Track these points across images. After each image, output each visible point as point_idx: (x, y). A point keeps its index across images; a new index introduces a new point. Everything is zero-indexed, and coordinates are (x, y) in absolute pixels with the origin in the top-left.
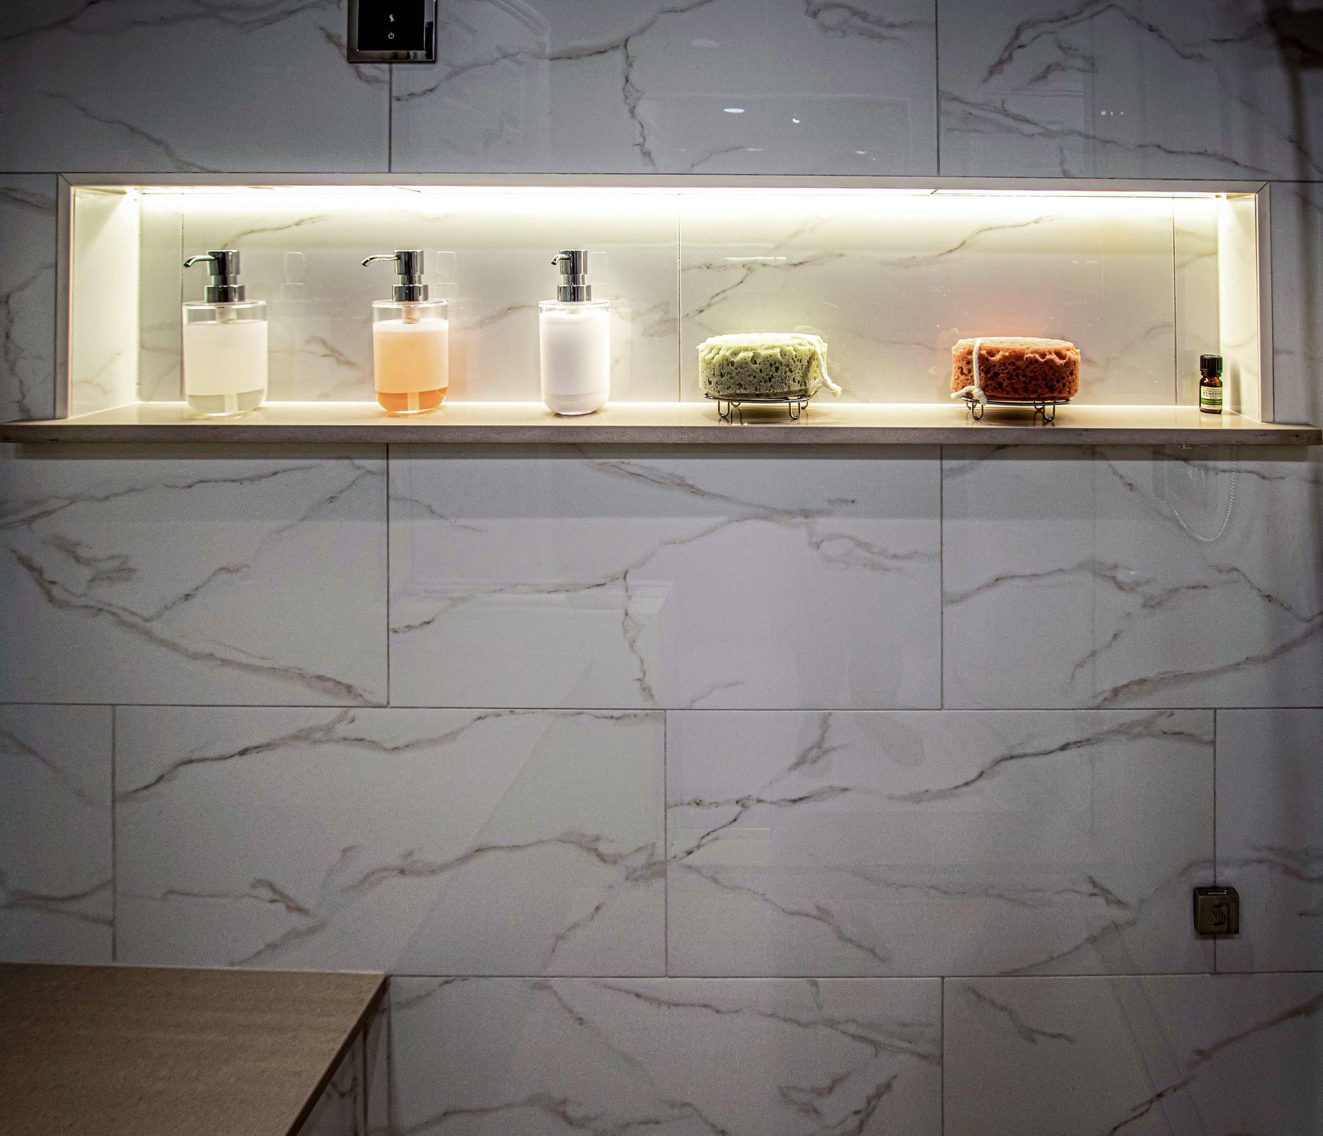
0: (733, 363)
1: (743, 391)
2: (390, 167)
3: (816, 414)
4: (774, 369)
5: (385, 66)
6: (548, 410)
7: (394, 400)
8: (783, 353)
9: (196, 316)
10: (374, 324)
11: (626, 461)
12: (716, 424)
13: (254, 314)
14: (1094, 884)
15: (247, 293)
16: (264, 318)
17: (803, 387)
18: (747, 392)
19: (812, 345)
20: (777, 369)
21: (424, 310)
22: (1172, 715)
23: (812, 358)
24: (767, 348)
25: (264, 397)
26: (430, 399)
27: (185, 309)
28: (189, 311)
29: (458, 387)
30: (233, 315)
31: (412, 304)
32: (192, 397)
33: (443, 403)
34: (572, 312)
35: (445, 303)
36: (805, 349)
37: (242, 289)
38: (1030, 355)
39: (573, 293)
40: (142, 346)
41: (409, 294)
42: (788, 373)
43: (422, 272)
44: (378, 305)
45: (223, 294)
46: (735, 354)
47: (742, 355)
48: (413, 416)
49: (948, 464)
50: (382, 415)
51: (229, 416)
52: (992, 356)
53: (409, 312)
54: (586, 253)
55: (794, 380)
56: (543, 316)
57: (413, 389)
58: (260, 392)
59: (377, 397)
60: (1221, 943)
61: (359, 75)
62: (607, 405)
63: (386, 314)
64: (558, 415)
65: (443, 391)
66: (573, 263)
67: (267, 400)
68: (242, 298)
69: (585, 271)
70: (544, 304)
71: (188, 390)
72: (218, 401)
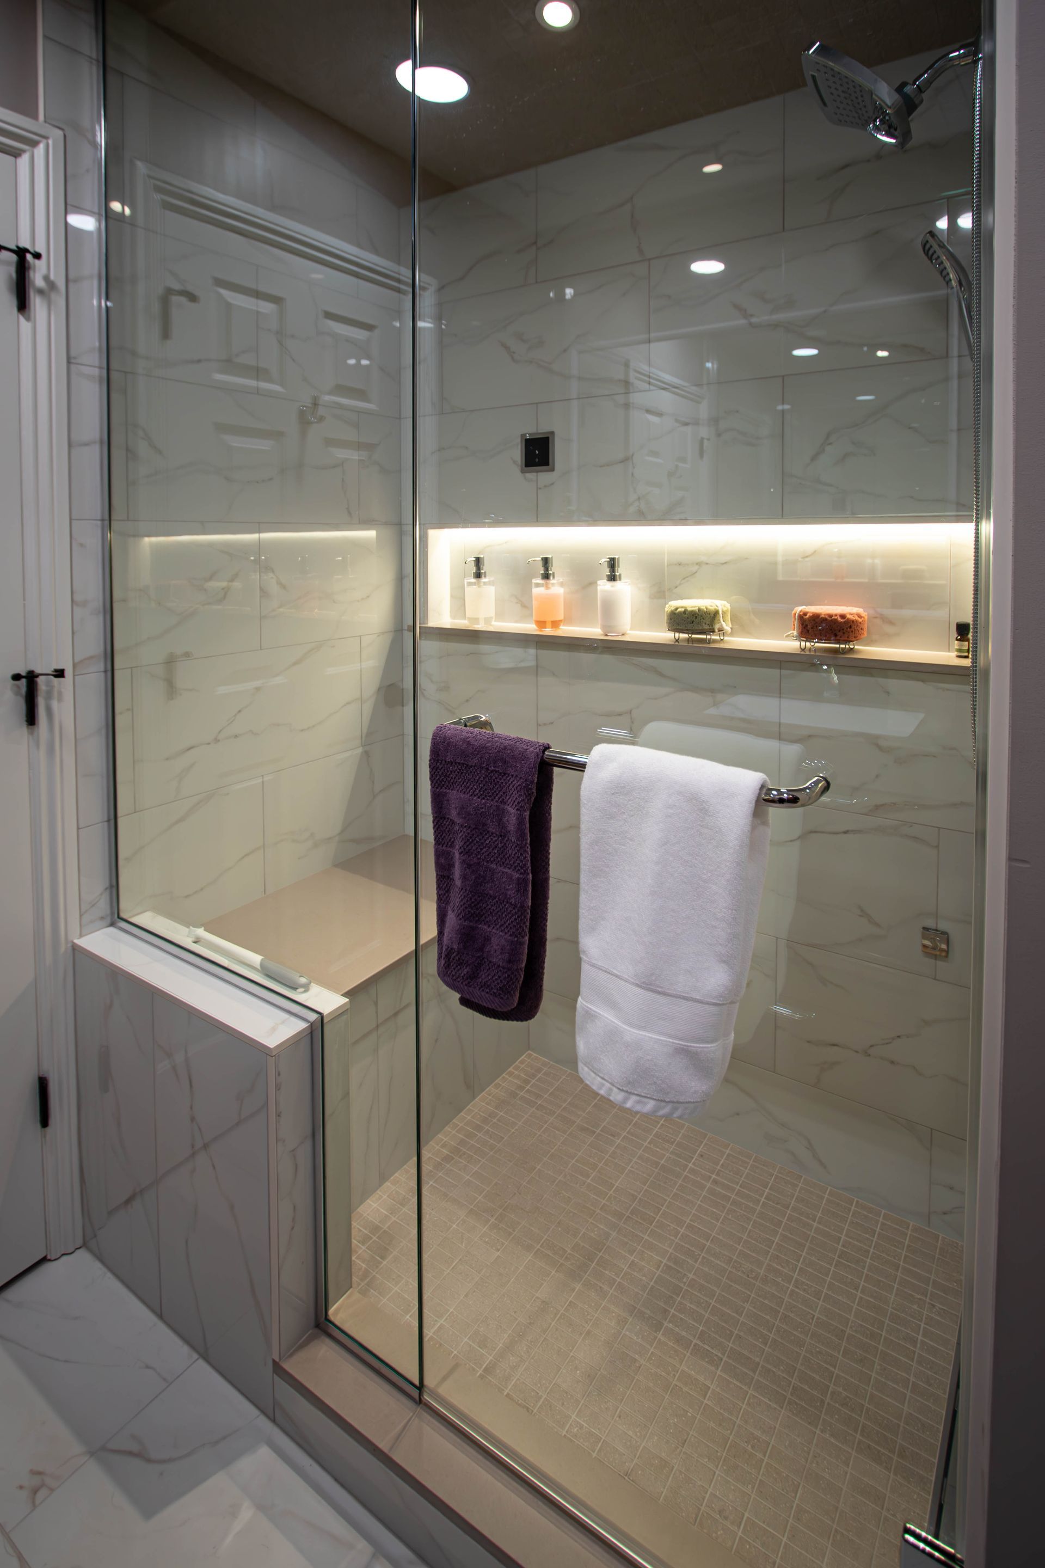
0: (675, 614)
1: (679, 627)
2: (537, 519)
3: (727, 642)
4: (694, 617)
5: (535, 474)
6: (603, 633)
7: (541, 624)
8: (699, 610)
9: (470, 584)
10: (533, 590)
11: (631, 658)
12: (673, 643)
13: (489, 583)
14: (862, 911)
15: (487, 574)
16: (493, 585)
17: (711, 627)
18: (681, 628)
19: (717, 606)
20: (696, 617)
21: (553, 584)
22: (911, 826)
23: (716, 613)
24: (692, 607)
25: (494, 620)
26: (555, 624)
27: (465, 581)
28: (467, 582)
29: (568, 620)
30: (482, 584)
31: (548, 581)
32: (468, 618)
33: (561, 627)
34: (612, 586)
35: (561, 580)
36: (712, 608)
37: (485, 573)
38: (823, 616)
39: (612, 578)
40: (452, 596)
41: (546, 576)
42: (702, 620)
43: (552, 566)
44: (534, 581)
45: (478, 575)
46: (677, 609)
47: (679, 610)
48: (548, 631)
49: (784, 672)
50: (537, 630)
51: (480, 627)
52: (806, 616)
53: (547, 584)
54: (618, 559)
55: (705, 624)
56: (599, 588)
57: (549, 619)
58: (492, 618)
59: (534, 622)
60: (939, 963)
61: (525, 478)
62: (629, 632)
63: (538, 585)
64: (607, 635)
65: (561, 621)
66: (612, 564)
67: (495, 621)
68: (485, 576)
69: (619, 566)
70: (599, 582)
71: (467, 615)
72: (476, 620)
